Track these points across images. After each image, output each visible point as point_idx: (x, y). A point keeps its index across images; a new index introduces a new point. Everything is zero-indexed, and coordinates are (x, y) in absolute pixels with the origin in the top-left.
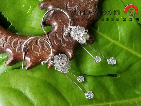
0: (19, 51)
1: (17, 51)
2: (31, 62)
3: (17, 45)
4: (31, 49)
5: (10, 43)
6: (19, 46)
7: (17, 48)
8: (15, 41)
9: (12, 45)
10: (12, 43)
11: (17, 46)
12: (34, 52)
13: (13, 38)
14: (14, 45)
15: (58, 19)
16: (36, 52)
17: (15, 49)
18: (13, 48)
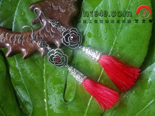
0: (16, 44)
4: (26, 42)
5: (8, 39)
6: (16, 40)
7: (14, 42)
8: (12, 36)
11: (14, 40)
12: (29, 44)
13: (10, 34)
14: (11, 39)
16: (30, 44)
17: (13, 43)
18: (11, 42)
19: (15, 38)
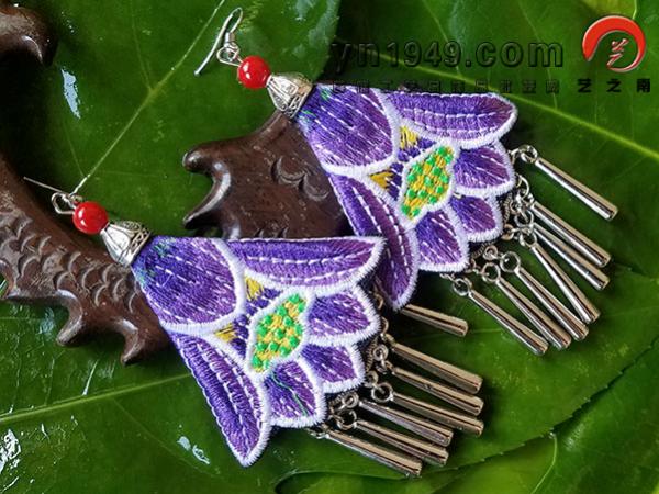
0: (104, 304)
1: (96, 301)
2: (139, 341)
3: (100, 282)
4: (144, 299)
5: (78, 276)
6: (106, 286)
7: (99, 292)
8: (92, 269)
9: (83, 281)
10: (85, 276)
11: (100, 285)
13: (89, 260)
14: (89, 280)
15: (242, 208)
17: (92, 296)
18: (85, 291)
19: (104, 277)
